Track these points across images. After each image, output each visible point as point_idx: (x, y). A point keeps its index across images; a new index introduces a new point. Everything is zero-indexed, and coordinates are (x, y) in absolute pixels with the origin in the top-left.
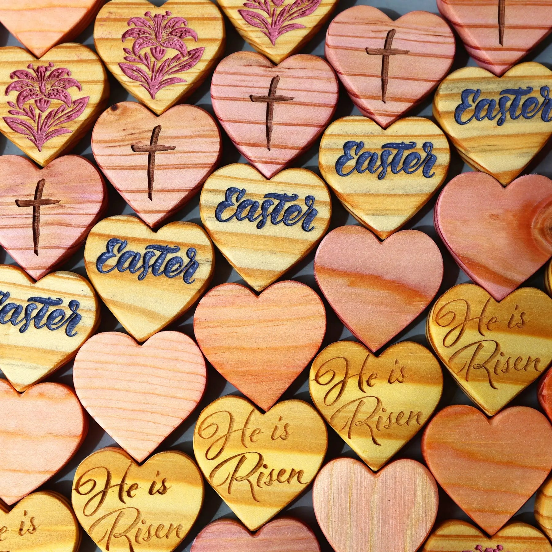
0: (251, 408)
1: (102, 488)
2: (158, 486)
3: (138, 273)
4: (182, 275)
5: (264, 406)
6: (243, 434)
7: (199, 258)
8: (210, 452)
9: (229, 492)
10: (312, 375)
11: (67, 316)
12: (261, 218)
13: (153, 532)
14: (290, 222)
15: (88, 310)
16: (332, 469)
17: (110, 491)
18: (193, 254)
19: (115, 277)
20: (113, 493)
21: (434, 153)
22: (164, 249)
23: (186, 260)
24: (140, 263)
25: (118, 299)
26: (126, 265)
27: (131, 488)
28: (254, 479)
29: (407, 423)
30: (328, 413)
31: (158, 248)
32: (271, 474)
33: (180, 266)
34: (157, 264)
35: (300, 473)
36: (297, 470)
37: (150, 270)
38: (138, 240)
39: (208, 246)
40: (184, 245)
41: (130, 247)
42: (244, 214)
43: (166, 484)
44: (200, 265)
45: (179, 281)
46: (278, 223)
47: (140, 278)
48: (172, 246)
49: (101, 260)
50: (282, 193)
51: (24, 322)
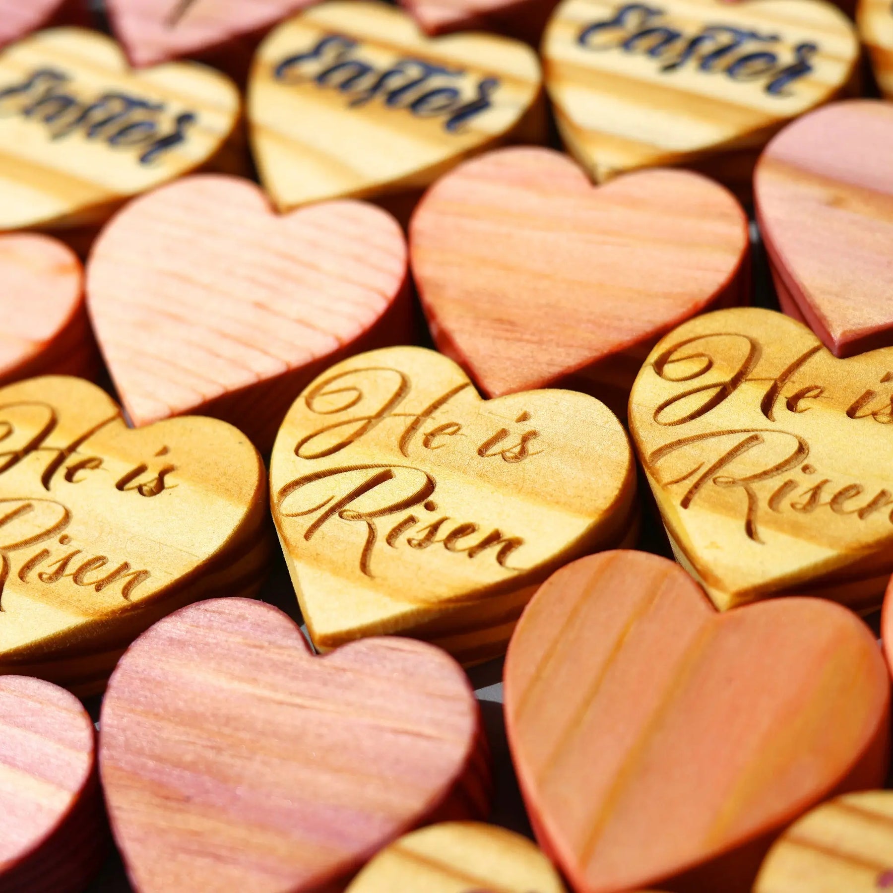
1: (20, 447)
2: (148, 478)
3: (354, 97)
5: (491, 385)
6: (413, 427)
8: (311, 442)
9: (307, 537)
10: (654, 355)
12: (677, 58)
13: (72, 568)
15: (207, 131)
17: (32, 457)
20: (35, 464)
22: (431, 68)
24: (369, 83)
26: (339, 79)
27: (82, 465)
28: (384, 525)
29: (862, 513)
31: (422, 64)
32: (435, 528)
33: (449, 104)
34: (405, 92)
35: (511, 545)
36: (508, 533)
37: (384, 97)
40: (479, 70)
41: (365, 54)
42: (645, 43)
43: (168, 480)
46: (713, 70)
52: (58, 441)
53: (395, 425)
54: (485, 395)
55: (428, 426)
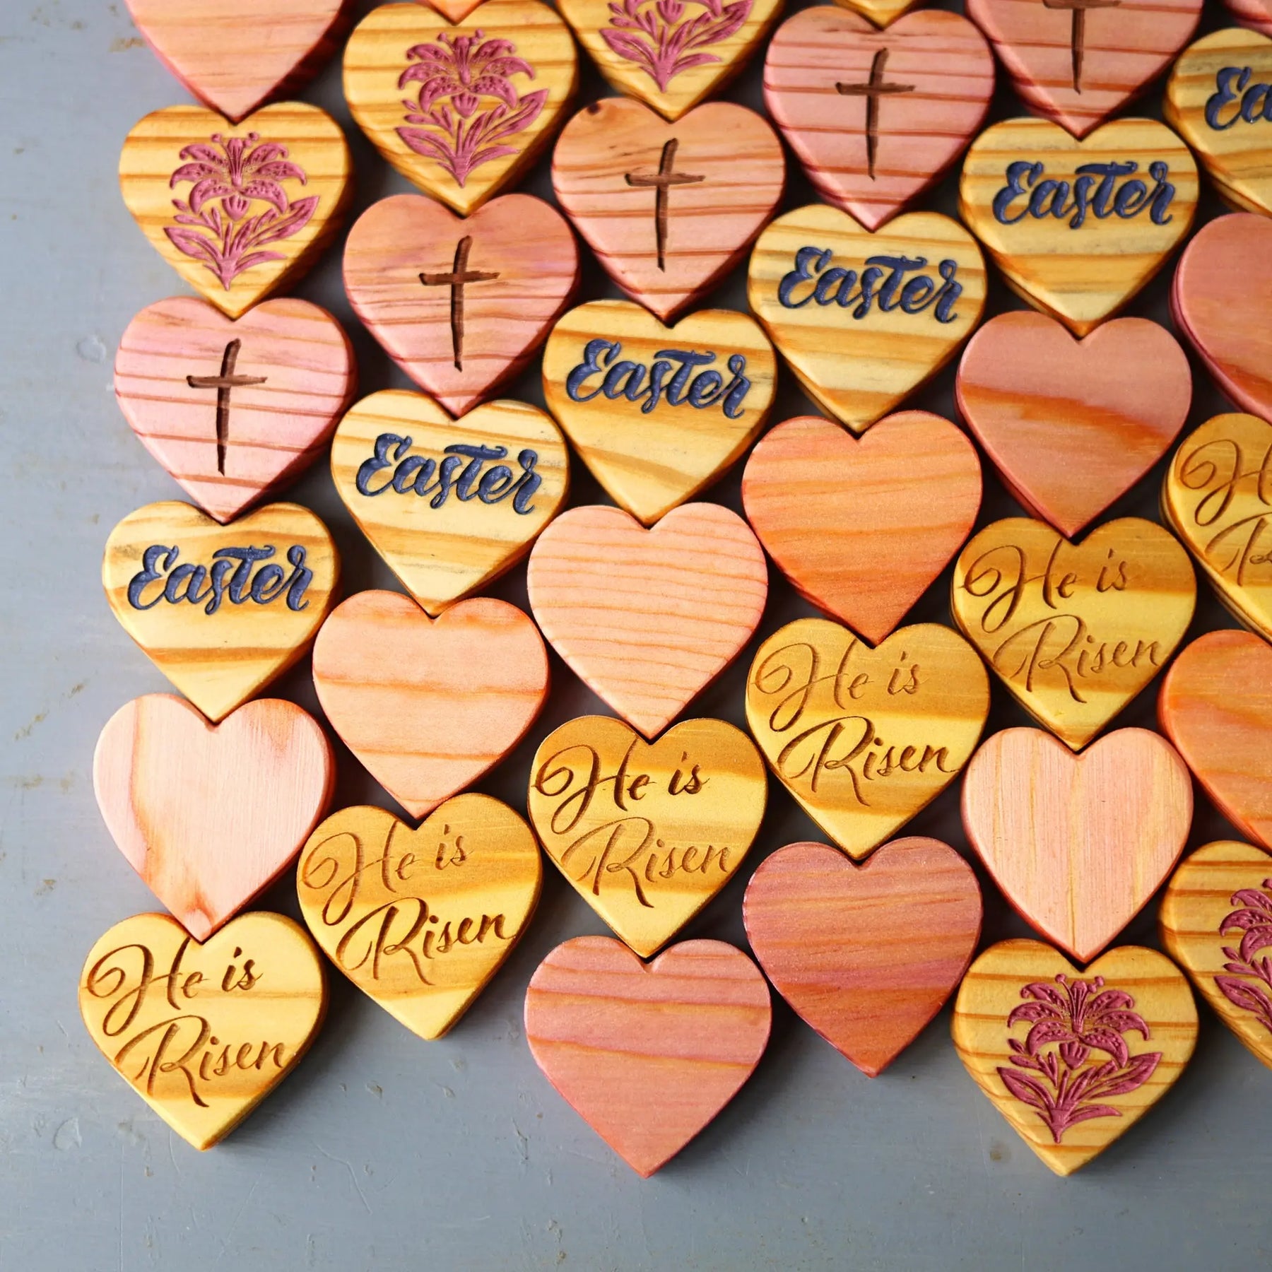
0: (852, 637)
1: (585, 784)
2: (685, 779)
3: (642, 401)
4: (720, 402)
5: (873, 635)
6: (837, 685)
7: (750, 372)
8: (777, 717)
9: (813, 789)
10: (959, 577)
11: (516, 479)
12: (861, 300)
13: (677, 861)
14: (913, 307)
15: (552, 468)
16: (998, 747)
17: (598, 788)
18: (739, 365)
19: (600, 408)
20: (604, 792)
21: (1170, 180)
22: (688, 357)
23: (728, 377)
24: (645, 383)
25: (607, 447)
26: (620, 385)
27: (636, 784)
28: (857, 764)
29: (1133, 661)
30: (989, 645)
31: (677, 356)
32: (888, 755)
33: (717, 388)
34: (676, 385)
35: (942, 752)
36: (936, 748)
37: (663, 395)
38: (642, 342)
39: (767, 351)
40: (724, 349)
41: (627, 355)
42: (831, 293)
43: (700, 776)
44: (753, 385)
45: (715, 415)
46: (891, 308)
47: (645, 410)
48: (702, 352)
49: (574, 377)
50: (897, 255)
51: (439, 489)
52: (608, 770)
53: (823, 688)
54: (871, 645)
55: (846, 682)
